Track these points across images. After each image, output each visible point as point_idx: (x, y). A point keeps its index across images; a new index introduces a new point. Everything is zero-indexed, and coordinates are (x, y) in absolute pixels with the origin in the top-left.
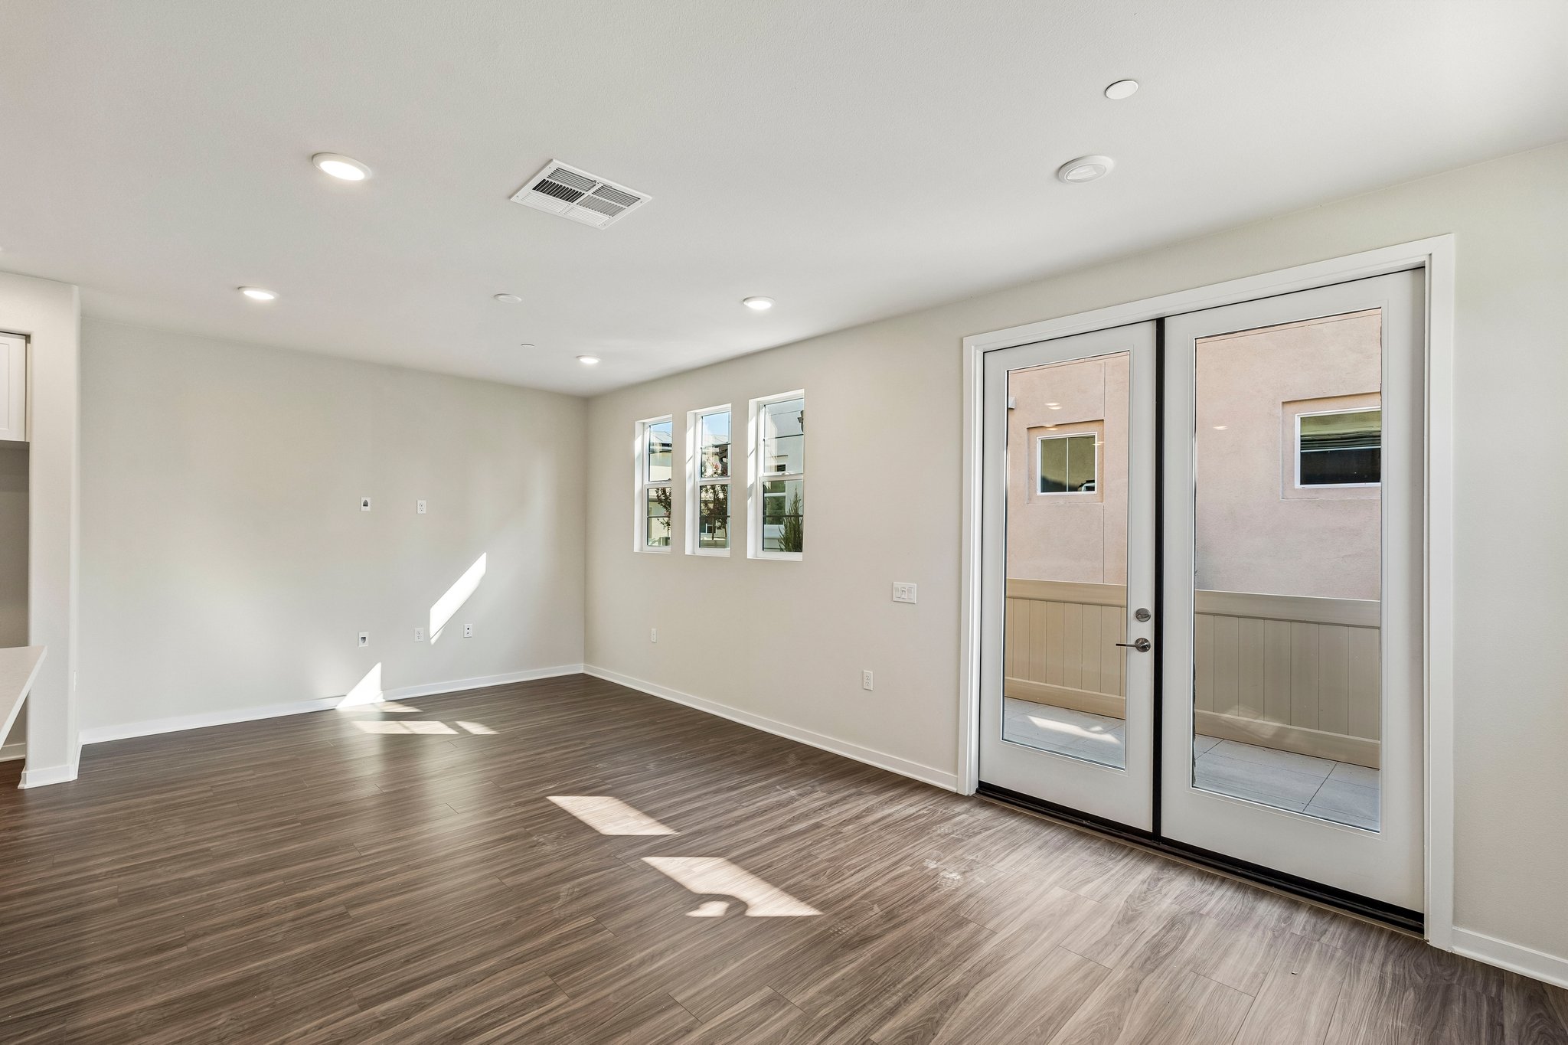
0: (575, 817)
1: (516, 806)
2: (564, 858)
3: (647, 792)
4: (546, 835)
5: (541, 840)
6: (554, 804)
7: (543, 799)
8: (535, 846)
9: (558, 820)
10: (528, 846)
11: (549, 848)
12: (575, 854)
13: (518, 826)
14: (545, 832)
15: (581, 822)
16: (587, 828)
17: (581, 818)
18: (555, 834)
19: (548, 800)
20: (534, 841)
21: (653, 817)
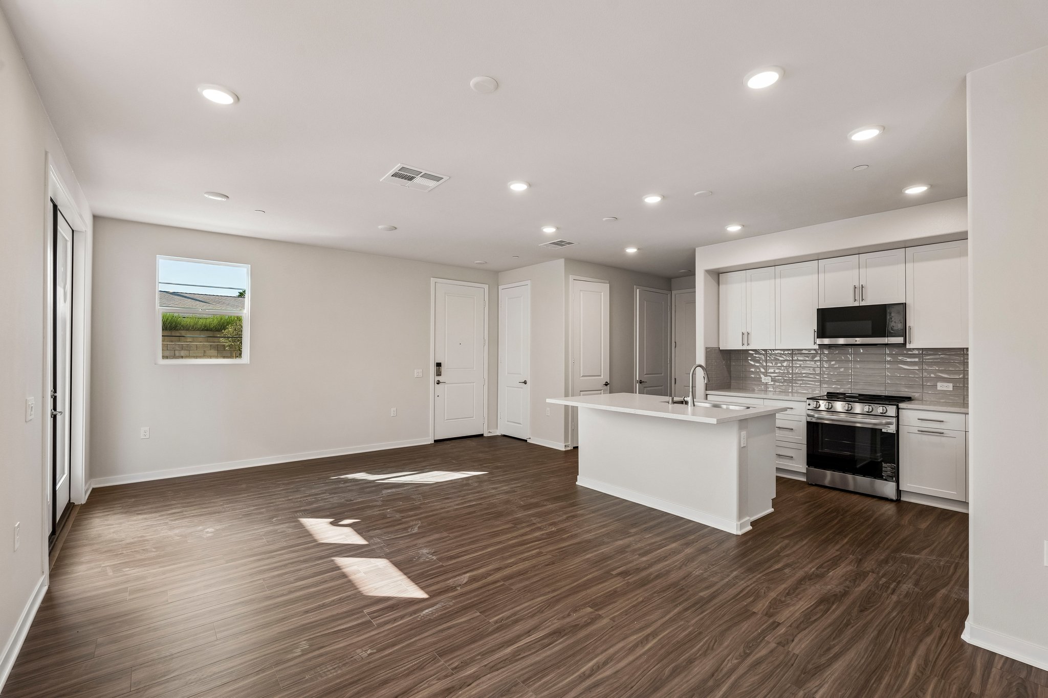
0: (405, 574)
1: (455, 587)
2: (415, 545)
3: (333, 601)
4: (427, 560)
5: (430, 556)
6: (422, 588)
7: (432, 595)
8: (434, 552)
9: (419, 572)
10: (438, 553)
11: (425, 551)
12: (408, 547)
13: (449, 567)
14: (428, 562)
15: (401, 570)
16: (398, 565)
17: (400, 573)
18: (421, 560)
19: (427, 593)
20: (435, 556)
21: (343, 573)
